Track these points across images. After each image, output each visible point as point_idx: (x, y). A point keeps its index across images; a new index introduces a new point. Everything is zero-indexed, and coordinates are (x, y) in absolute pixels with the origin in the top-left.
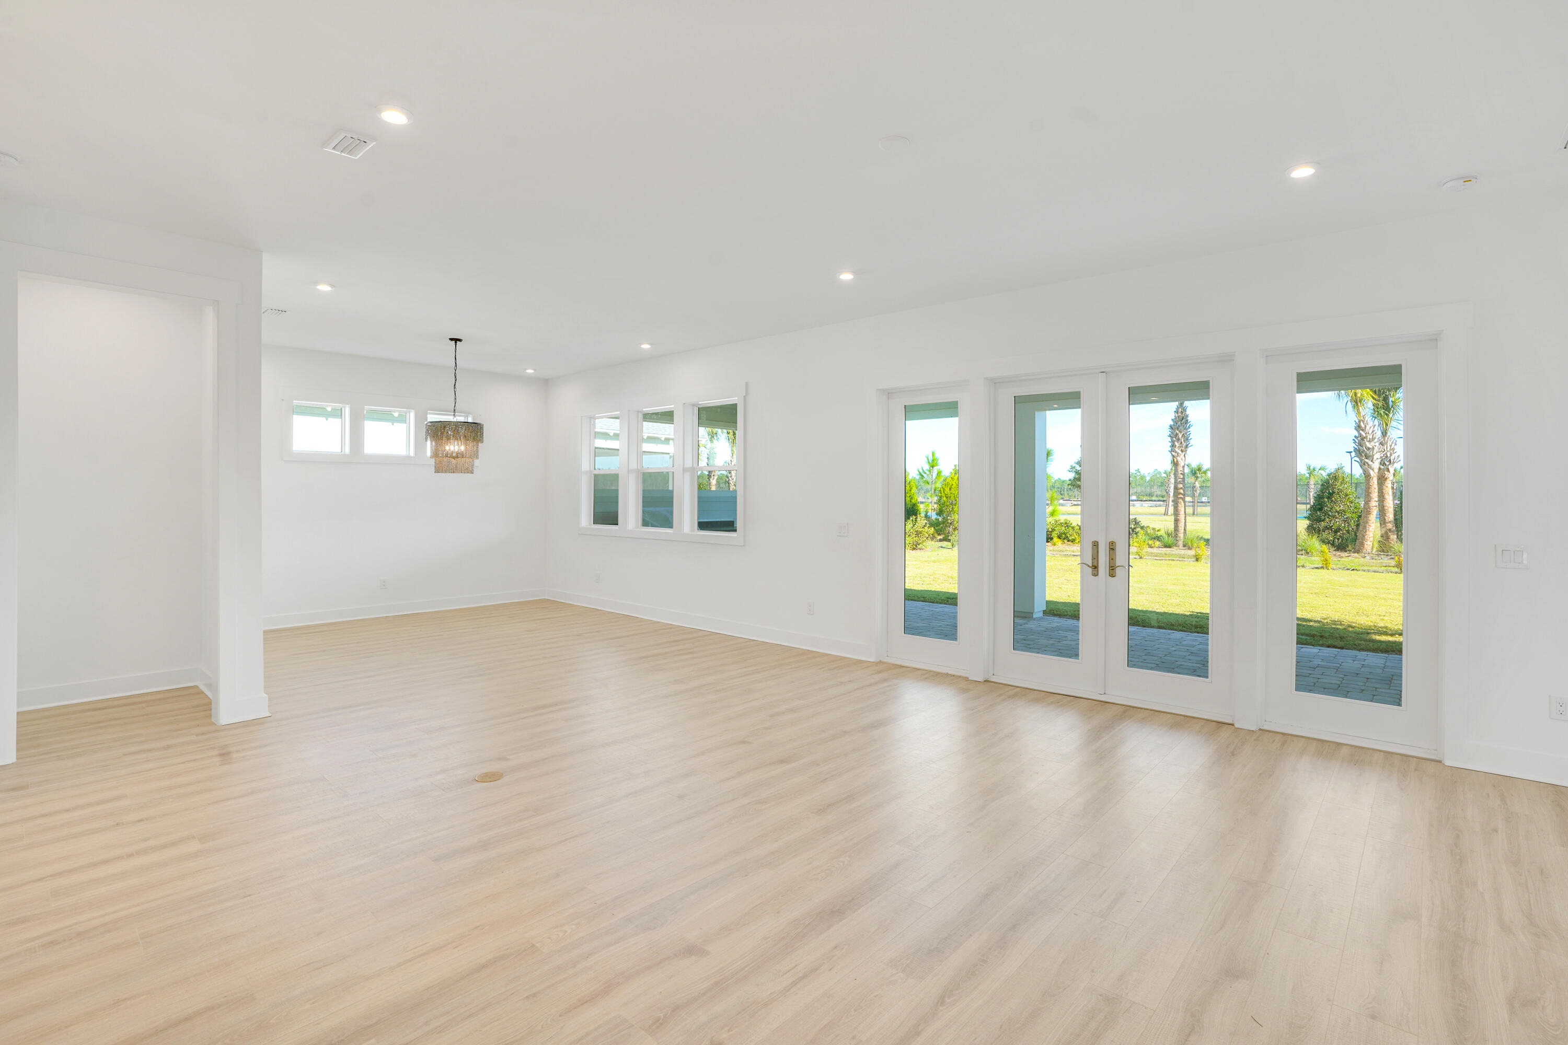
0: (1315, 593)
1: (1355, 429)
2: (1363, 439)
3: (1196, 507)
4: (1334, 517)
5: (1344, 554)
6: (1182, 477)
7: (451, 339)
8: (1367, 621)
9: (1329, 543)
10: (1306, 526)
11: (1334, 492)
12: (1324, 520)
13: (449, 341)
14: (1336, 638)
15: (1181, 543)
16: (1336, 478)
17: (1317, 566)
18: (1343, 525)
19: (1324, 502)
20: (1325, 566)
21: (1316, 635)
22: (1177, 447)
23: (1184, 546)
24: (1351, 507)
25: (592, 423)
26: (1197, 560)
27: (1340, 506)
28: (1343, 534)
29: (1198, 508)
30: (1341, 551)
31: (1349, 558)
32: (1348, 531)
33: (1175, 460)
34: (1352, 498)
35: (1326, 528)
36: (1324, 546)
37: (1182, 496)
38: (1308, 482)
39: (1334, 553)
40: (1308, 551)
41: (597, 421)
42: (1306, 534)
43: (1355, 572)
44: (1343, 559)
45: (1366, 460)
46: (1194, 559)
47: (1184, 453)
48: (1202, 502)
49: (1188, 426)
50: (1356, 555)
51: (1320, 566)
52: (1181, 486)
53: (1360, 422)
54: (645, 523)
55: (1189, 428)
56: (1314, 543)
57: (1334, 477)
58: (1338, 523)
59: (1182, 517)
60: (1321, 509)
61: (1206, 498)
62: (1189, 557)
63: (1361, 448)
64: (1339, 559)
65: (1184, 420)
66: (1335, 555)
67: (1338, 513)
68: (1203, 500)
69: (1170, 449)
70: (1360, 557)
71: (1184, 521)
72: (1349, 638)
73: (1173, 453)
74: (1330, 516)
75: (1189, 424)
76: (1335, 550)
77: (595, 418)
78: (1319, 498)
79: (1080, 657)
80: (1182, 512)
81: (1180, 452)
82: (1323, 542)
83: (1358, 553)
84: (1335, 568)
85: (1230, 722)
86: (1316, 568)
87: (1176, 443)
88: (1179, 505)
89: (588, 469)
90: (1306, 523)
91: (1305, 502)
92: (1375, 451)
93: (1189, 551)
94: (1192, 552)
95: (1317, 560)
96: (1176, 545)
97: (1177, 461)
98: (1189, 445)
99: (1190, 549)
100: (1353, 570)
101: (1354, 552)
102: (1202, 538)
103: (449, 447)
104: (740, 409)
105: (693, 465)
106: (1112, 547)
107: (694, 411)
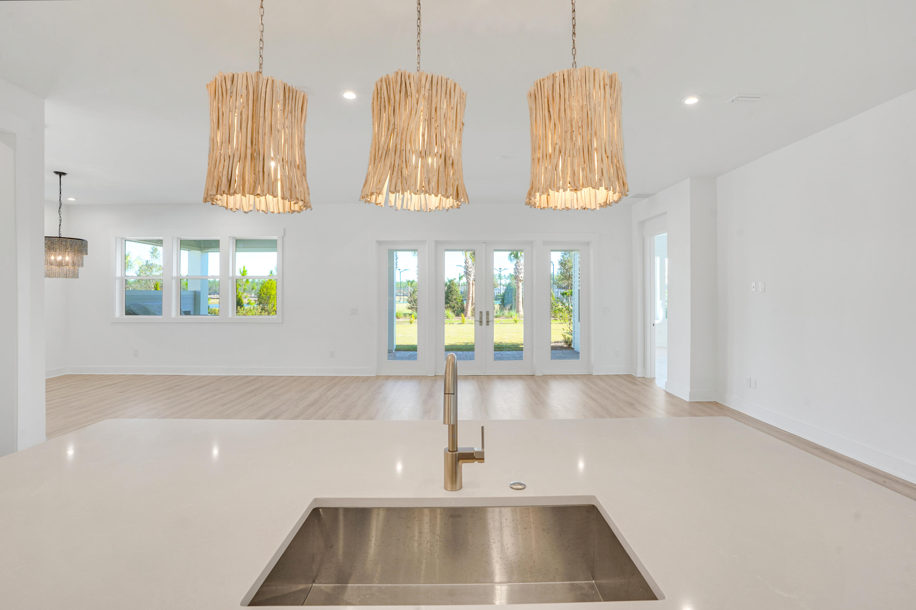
1: (465, 263)
2: (467, 267)
4: (452, 301)
7: (57, 173)
10: (444, 305)
11: (452, 291)
13: (54, 174)
16: (453, 284)
18: (456, 305)
20: (463, 323)
24: (460, 297)
27: (456, 297)
28: (457, 309)
35: (451, 307)
40: (448, 317)
44: (460, 319)
45: (469, 277)
53: (466, 260)
54: (182, 313)
58: (454, 304)
60: (448, 298)
63: (467, 271)
67: (454, 300)
79: (475, 359)
86: (459, 324)
89: (120, 276)
92: (472, 273)
101: (464, 316)
103: (52, 258)
104: (279, 244)
105: (234, 275)
106: (488, 313)
107: (233, 242)
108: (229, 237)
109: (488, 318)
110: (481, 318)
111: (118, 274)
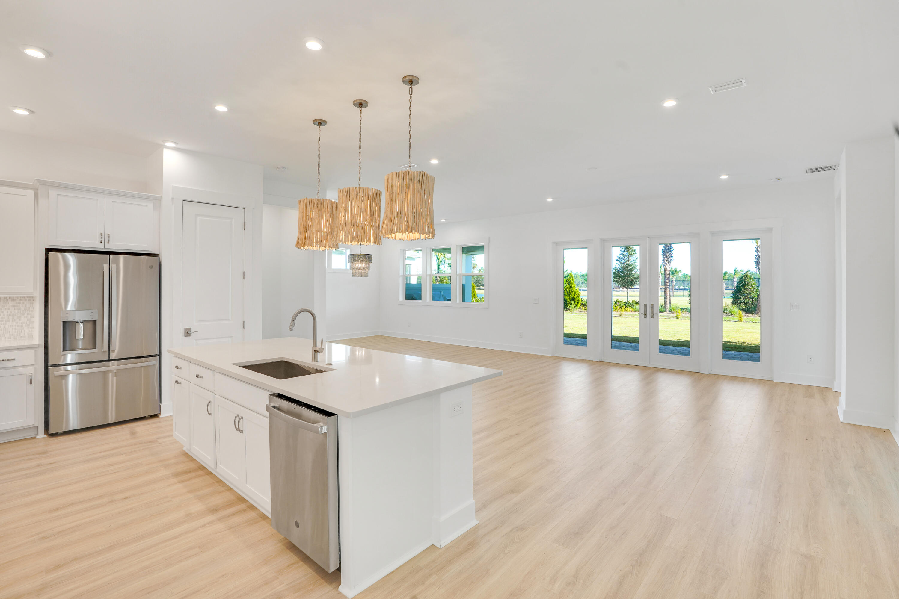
0: (734, 332)
1: (756, 251)
2: (759, 256)
3: (673, 292)
4: (745, 296)
5: (750, 315)
6: (668, 276)
8: (756, 342)
9: (743, 309)
10: (731, 301)
11: (745, 284)
12: (740, 298)
14: (742, 348)
15: (668, 310)
16: (746, 276)
17: (736, 321)
18: (750, 301)
19: (741, 289)
20: (740, 320)
21: (733, 347)
22: (666, 260)
23: (669, 311)
24: (754, 291)
25: (404, 253)
26: (677, 318)
27: (749, 291)
28: (750, 305)
29: (674, 292)
30: (749, 313)
31: (753, 317)
32: (753, 304)
33: (665, 267)
34: (754, 286)
35: (741, 302)
36: (740, 311)
37: (668, 286)
38: (734, 278)
39: (745, 314)
40: (732, 313)
41: (406, 251)
42: (732, 305)
43: (754, 323)
44: (749, 317)
46: (676, 318)
47: (669, 264)
48: (676, 289)
49: (671, 250)
50: (756, 315)
51: (738, 320)
52: (668, 281)
53: (758, 248)
54: (434, 299)
55: (672, 250)
56: (736, 310)
57: (746, 275)
58: (747, 299)
59: (668, 297)
60: (739, 292)
61: (678, 287)
62: (673, 317)
63: (758, 261)
64: (748, 317)
65: (669, 247)
66: (746, 315)
67: (748, 294)
68: (676, 288)
69: (662, 262)
70: (757, 316)
71: (669, 299)
72: (747, 349)
73: (664, 264)
74: (744, 296)
75: (672, 249)
76: (746, 313)
77: (406, 250)
78: (738, 286)
79: (639, 350)
80: (668, 295)
81: (668, 263)
82: (740, 309)
83: (757, 314)
84: (745, 321)
85: (699, 372)
87: (665, 259)
88: (667, 290)
90: (731, 300)
91: (732, 289)
93: (672, 314)
94: (675, 315)
95: (736, 318)
96: (665, 311)
97: (666, 268)
98: (672, 259)
99: (673, 313)
100: (754, 322)
101: (755, 314)
102: (678, 307)
103: (357, 265)
104: (486, 248)
105: (461, 273)
106: (652, 306)
107: (460, 249)
108: (457, 245)
109: (652, 311)
110: (645, 311)
111: (402, 273)
